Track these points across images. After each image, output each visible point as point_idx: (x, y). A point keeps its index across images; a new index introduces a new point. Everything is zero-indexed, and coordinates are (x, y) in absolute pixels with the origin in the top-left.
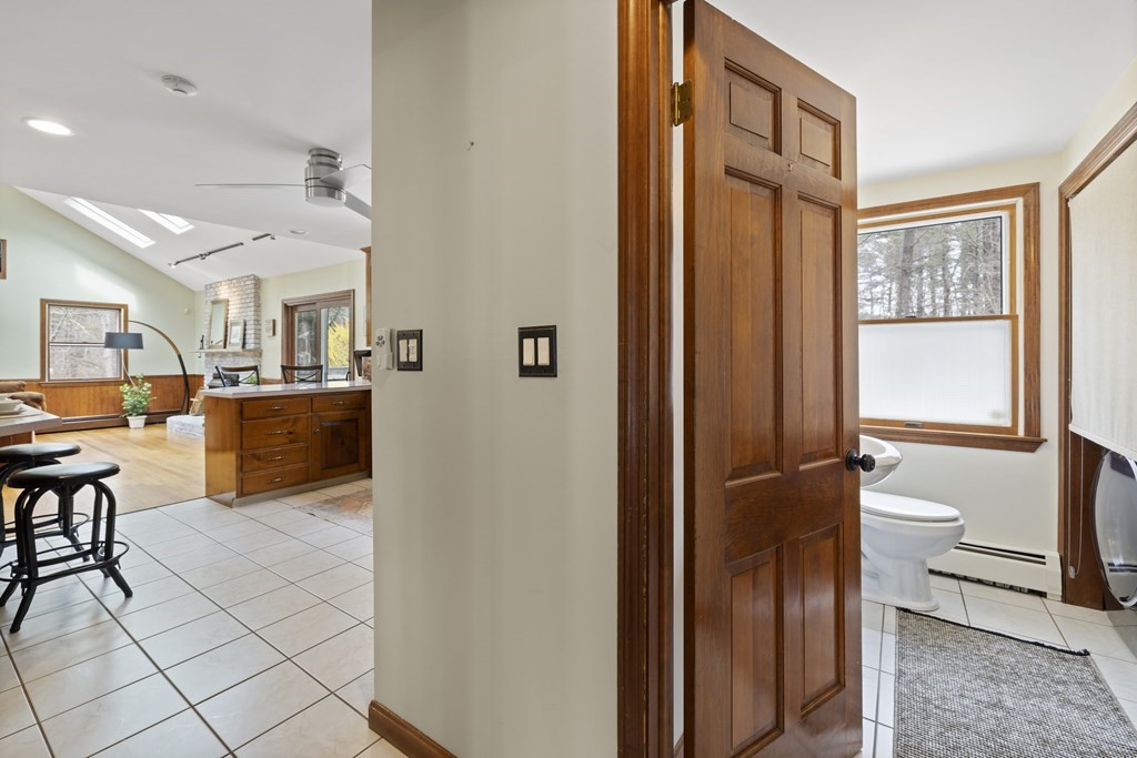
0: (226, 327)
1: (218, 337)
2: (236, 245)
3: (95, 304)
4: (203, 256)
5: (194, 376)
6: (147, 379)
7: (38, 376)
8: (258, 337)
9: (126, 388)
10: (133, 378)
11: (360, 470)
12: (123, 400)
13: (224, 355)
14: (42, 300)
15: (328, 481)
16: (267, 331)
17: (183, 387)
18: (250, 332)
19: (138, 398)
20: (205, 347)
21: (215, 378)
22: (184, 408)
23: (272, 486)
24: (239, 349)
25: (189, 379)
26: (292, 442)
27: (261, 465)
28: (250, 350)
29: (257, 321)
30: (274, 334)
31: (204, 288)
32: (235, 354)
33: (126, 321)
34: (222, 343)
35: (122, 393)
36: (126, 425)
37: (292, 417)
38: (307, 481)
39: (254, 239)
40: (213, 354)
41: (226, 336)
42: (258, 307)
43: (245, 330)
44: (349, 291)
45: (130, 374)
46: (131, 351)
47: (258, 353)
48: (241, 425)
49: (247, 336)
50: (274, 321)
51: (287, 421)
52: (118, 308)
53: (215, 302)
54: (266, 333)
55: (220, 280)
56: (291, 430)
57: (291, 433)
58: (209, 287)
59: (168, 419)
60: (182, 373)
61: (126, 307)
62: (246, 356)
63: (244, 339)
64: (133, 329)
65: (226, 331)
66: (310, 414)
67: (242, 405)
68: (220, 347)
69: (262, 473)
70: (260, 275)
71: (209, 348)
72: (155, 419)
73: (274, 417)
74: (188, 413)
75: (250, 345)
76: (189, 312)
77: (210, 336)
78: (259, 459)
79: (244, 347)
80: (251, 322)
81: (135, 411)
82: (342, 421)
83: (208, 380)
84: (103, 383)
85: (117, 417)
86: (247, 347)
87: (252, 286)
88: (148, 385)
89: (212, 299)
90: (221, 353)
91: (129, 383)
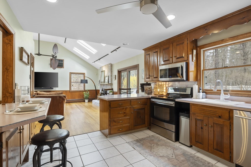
0: (104, 78)
1: (103, 80)
2: (107, 55)
3: (79, 73)
4: (99, 59)
5: (98, 90)
6: (89, 90)
7: (69, 90)
8: (112, 80)
9: (84, 93)
10: (86, 90)
11: (146, 127)
12: (84, 96)
13: (104, 85)
14: (70, 73)
15: (135, 130)
16: (114, 78)
17: (96, 93)
18: (110, 79)
19: (87, 95)
20: (100, 83)
21: (102, 91)
22: (96, 98)
23: (119, 131)
24: (107, 83)
25: (97, 91)
26: (125, 116)
27: (116, 124)
28: (110, 84)
29: (111, 76)
30: (116, 79)
31: (100, 68)
32: (106, 85)
33: (85, 77)
34: (103, 82)
35: (84, 94)
36: (84, 101)
37: (125, 107)
38: (129, 130)
39: (111, 52)
40: (102, 85)
41: (104, 80)
42: (112, 72)
43: (109, 78)
44: (137, 65)
45: (85, 89)
46: (85, 84)
47: (111, 84)
48: (110, 109)
49: (109, 80)
50: (116, 75)
51: (123, 109)
52: (83, 74)
53: (102, 71)
54: (113, 79)
55: (103, 65)
56: (124, 112)
57: (124, 113)
58: (101, 68)
59: (93, 101)
60: (95, 89)
61: (85, 73)
62: (109, 85)
63: (108, 81)
64: (86, 79)
65: (104, 79)
66: (130, 106)
67: (110, 102)
68: (103, 83)
69: (116, 127)
70: (112, 63)
71: (101, 83)
72: (90, 100)
73: (119, 107)
74: (96, 99)
75: (110, 82)
76: (97, 74)
77: (101, 79)
78: (115, 122)
79: (108, 83)
80: (110, 76)
81: (86, 98)
82: (140, 109)
83: (100, 91)
84: (80, 91)
85: (83, 99)
86: (109, 83)
87: (110, 66)
88: (89, 92)
89: (101, 71)
90: (103, 84)
91: (85, 92)
